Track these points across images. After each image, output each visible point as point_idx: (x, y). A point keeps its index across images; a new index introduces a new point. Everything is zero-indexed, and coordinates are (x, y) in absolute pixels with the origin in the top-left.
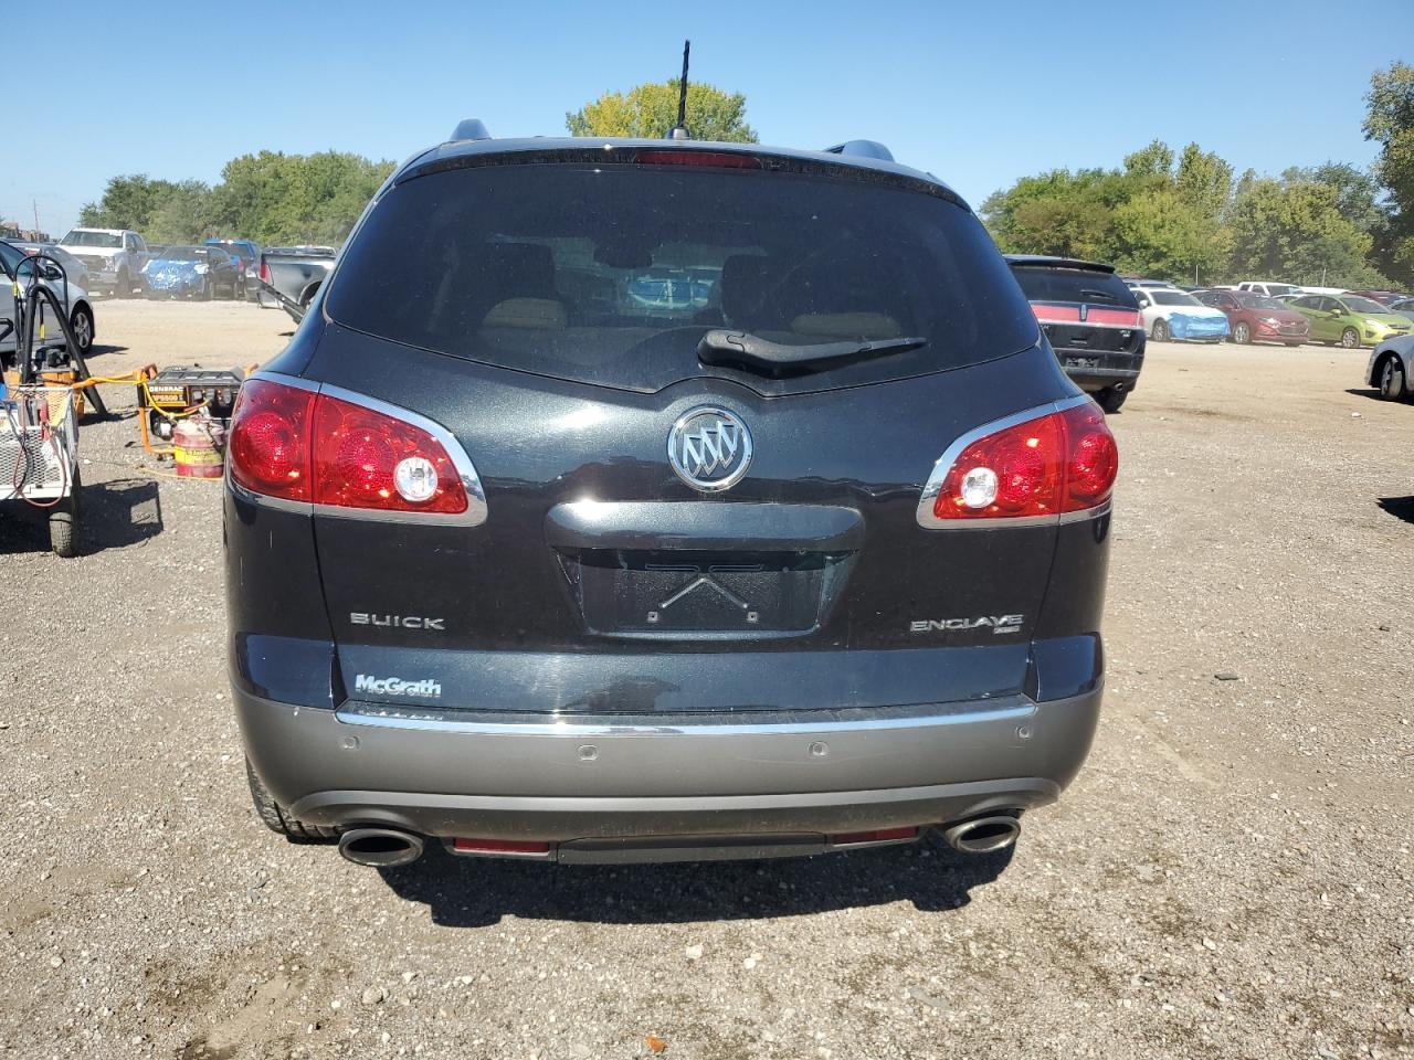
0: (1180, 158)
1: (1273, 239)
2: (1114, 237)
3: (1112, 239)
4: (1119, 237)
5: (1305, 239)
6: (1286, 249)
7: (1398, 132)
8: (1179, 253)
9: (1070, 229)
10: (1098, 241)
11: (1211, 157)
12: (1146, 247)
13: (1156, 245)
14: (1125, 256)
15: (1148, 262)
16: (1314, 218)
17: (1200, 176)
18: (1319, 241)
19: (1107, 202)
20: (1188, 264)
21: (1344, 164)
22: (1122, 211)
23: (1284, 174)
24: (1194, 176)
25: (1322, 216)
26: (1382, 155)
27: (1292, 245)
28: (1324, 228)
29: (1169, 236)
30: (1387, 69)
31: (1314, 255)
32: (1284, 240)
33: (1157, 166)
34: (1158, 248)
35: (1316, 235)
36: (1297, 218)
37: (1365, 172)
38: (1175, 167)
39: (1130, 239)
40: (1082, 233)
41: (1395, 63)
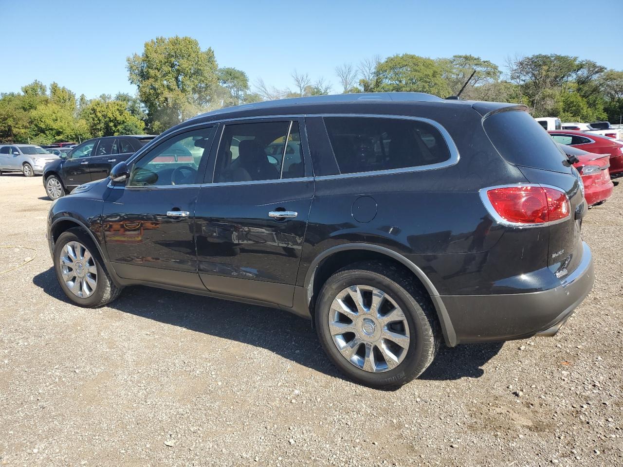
0: (50, 89)
1: (107, 124)
2: (34, 126)
3: (33, 126)
4: (36, 125)
5: (120, 124)
6: (113, 128)
7: (142, 81)
8: (68, 132)
9: (10, 122)
10: (26, 127)
11: (64, 88)
12: (52, 129)
13: (56, 128)
14: (42, 134)
15: (54, 136)
16: (121, 115)
17: (62, 97)
18: (125, 124)
19: (25, 109)
20: (74, 136)
21: (125, 93)
22: (33, 113)
23: (101, 97)
24: (59, 97)
25: (124, 114)
26: (138, 91)
27: (115, 126)
28: (126, 119)
29: (62, 124)
30: (132, 57)
31: (126, 130)
32: (112, 124)
33: (39, 92)
34: (57, 129)
35: (124, 122)
36: (115, 115)
37: (134, 97)
38: (48, 93)
39: (43, 126)
40: (17, 124)
41: (134, 54)
